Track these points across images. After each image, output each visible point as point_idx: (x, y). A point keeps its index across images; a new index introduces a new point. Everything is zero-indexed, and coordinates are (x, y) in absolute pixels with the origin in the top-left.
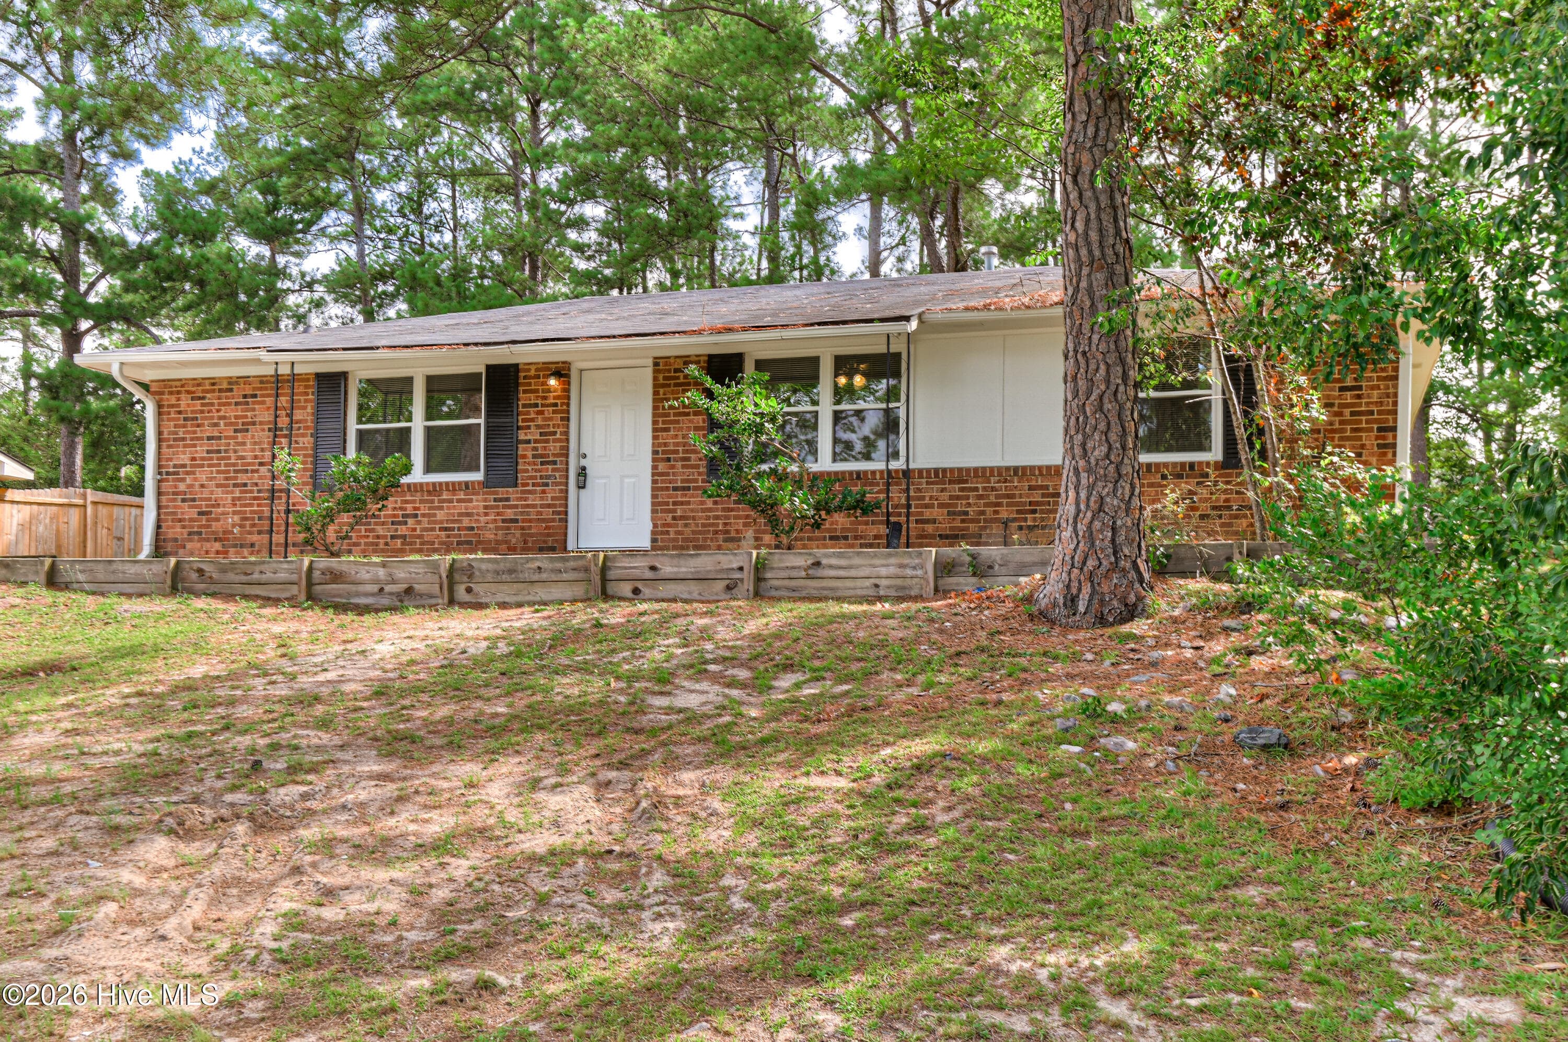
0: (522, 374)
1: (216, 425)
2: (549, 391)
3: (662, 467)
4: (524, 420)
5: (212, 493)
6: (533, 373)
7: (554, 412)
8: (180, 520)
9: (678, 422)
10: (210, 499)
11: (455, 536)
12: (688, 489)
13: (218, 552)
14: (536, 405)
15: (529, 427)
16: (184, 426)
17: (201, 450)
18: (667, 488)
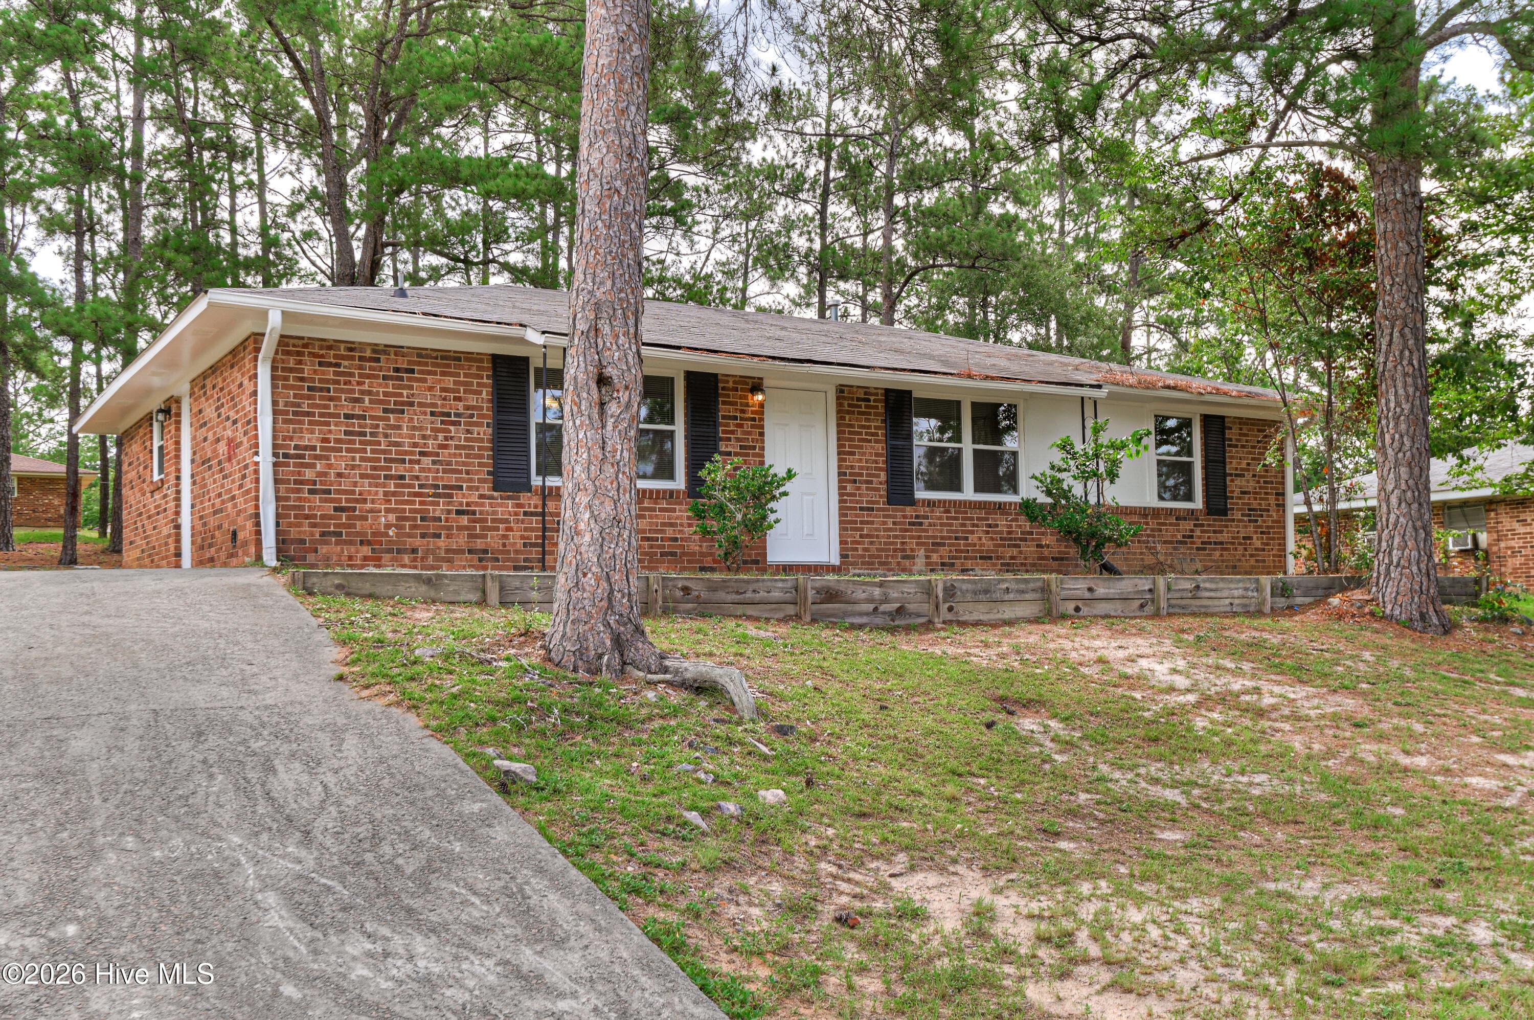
0: (721, 385)
1: (356, 400)
2: (747, 405)
3: (849, 486)
4: (724, 432)
5: (355, 484)
6: (731, 385)
7: (752, 426)
8: (307, 517)
9: (861, 447)
10: (353, 492)
11: (659, 547)
12: (872, 509)
13: (365, 558)
14: (735, 418)
15: (729, 439)
16: (309, 398)
17: (337, 430)
18: (855, 508)
